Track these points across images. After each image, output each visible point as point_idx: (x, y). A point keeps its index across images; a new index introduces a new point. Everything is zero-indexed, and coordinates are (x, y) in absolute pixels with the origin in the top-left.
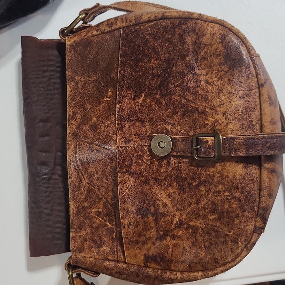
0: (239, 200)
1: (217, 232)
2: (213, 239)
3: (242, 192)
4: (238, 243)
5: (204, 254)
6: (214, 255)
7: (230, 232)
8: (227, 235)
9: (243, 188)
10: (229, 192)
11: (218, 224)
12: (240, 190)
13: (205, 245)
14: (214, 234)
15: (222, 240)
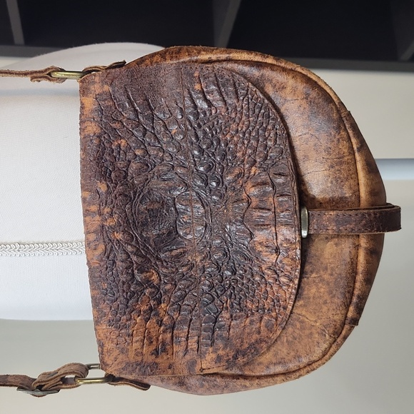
0: (328, 284)
1: (302, 322)
2: (297, 331)
3: (331, 275)
4: (325, 335)
5: (285, 351)
6: (297, 351)
7: (316, 321)
8: (313, 326)
9: (332, 269)
10: (317, 274)
11: (304, 313)
12: (329, 272)
13: (287, 340)
14: (298, 325)
15: (307, 332)
